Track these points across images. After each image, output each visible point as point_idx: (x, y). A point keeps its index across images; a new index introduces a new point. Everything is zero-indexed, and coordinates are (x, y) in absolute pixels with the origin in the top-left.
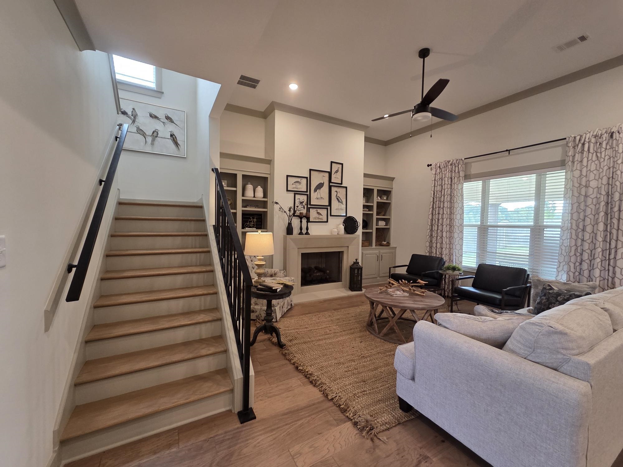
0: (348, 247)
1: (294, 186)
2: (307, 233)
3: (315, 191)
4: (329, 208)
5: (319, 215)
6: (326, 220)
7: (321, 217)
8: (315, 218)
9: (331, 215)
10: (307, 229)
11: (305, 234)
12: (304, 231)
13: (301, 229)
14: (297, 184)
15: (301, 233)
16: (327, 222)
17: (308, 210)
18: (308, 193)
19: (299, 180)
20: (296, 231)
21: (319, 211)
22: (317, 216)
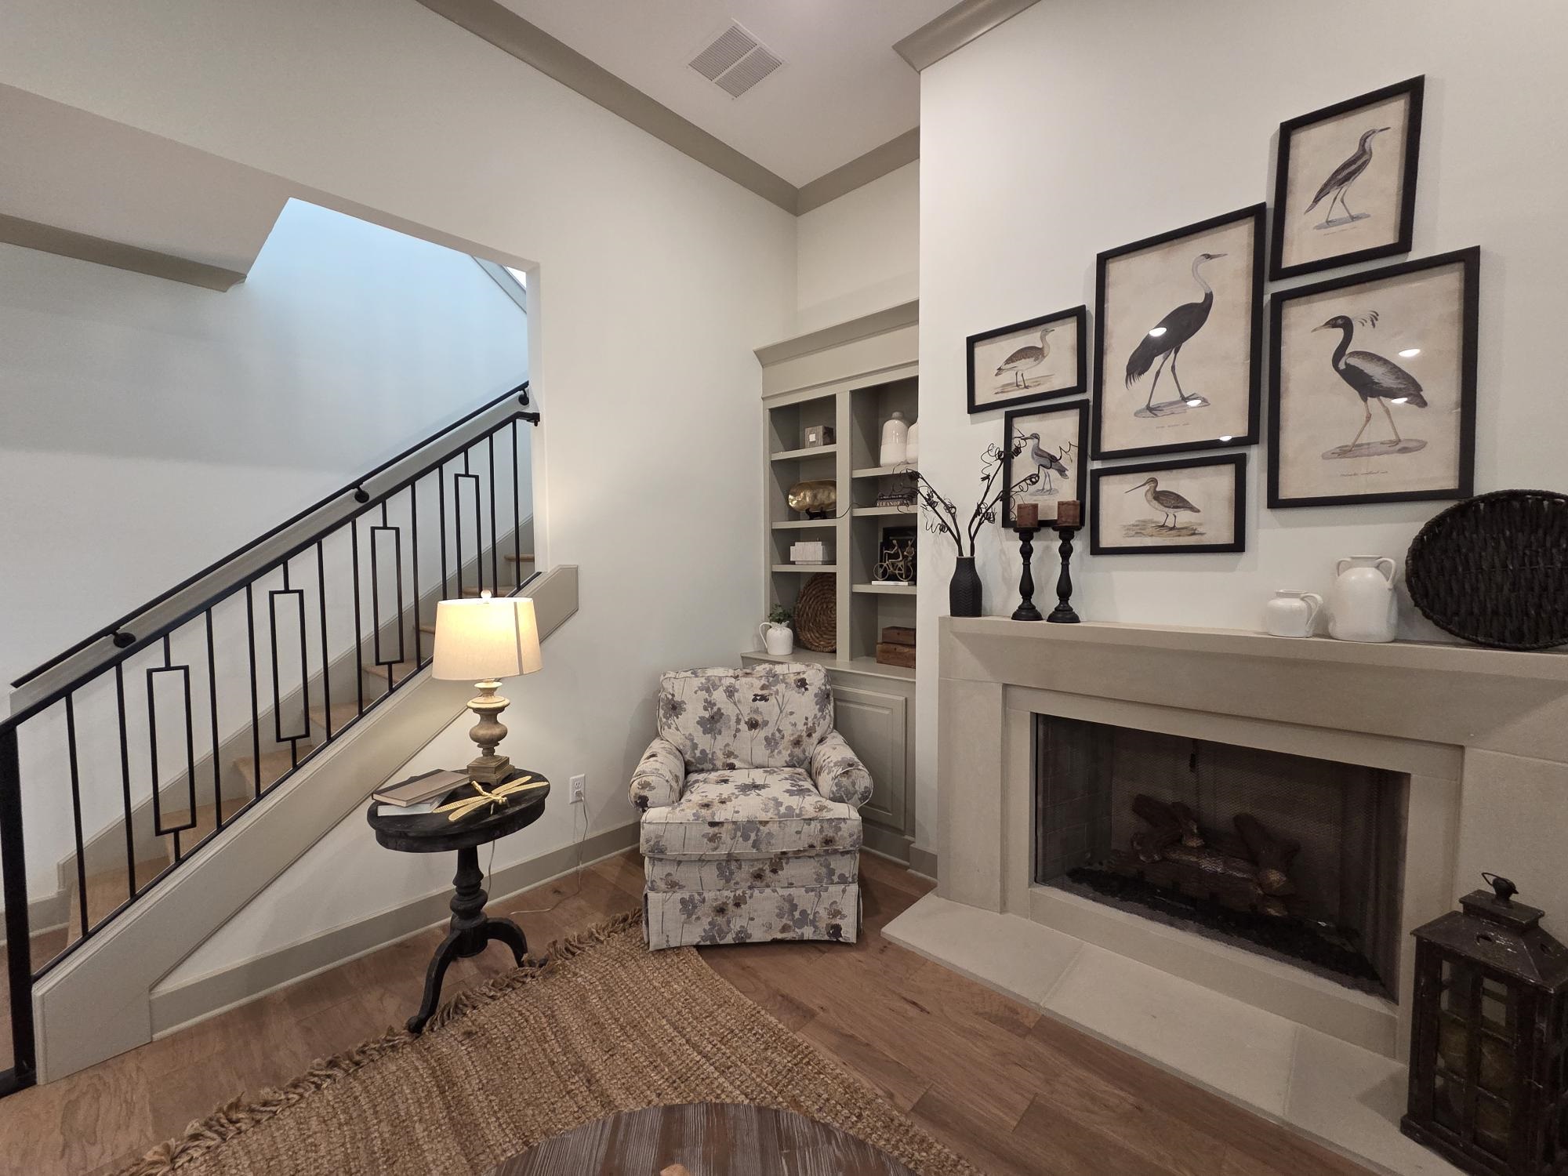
0: (1462, 748)
1: (1008, 377)
2: (1064, 614)
3: (1139, 364)
4: (1256, 457)
5: (1171, 511)
6: (1227, 537)
7: (1183, 517)
8: (1140, 528)
9: (1275, 502)
10: (1065, 589)
11: (1052, 618)
12: (1047, 600)
13: (1027, 588)
14: (1022, 364)
15: (1028, 612)
16: (1238, 545)
17: (1089, 485)
18: (1089, 395)
19: (1031, 338)
20: (1000, 595)
21: (1168, 482)
22: (1159, 514)
